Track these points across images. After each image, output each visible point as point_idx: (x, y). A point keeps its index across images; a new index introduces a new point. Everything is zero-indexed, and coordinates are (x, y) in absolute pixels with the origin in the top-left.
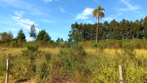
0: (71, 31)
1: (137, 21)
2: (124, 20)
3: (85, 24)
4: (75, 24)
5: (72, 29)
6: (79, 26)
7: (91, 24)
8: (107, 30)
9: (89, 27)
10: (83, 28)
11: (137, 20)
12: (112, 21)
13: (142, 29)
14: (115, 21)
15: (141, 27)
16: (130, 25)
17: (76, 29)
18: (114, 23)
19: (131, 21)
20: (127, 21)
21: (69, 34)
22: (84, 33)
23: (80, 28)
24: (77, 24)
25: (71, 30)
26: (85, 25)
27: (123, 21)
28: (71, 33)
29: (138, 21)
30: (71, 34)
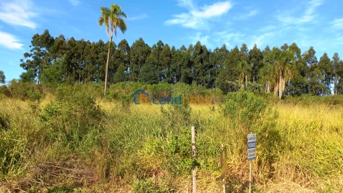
0: (30, 53)
1: (183, 48)
2: (160, 43)
3: (73, 38)
4: (43, 36)
5: (33, 47)
6: (56, 44)
7: (89, 42)
8: (126, 59)
9: (83, 49)
10: (65, 49)
11: (184, 46)
12: (137, 42)
13: (190, 64)
14: (143, 43)
15: (189, 61)
16: (171, 55)
17: (44, 49)
18: (142, 46)
19: (174, 48)
20: (167, 45)
21: (25, 61)
22: (69, 63)
23: (58, 48)
24: (49, 36)
25: (31, 51)
26: (72, 43)
27: (158, 44)
28: (31, 59)
29: (185, 49)
30: (28, 61)
